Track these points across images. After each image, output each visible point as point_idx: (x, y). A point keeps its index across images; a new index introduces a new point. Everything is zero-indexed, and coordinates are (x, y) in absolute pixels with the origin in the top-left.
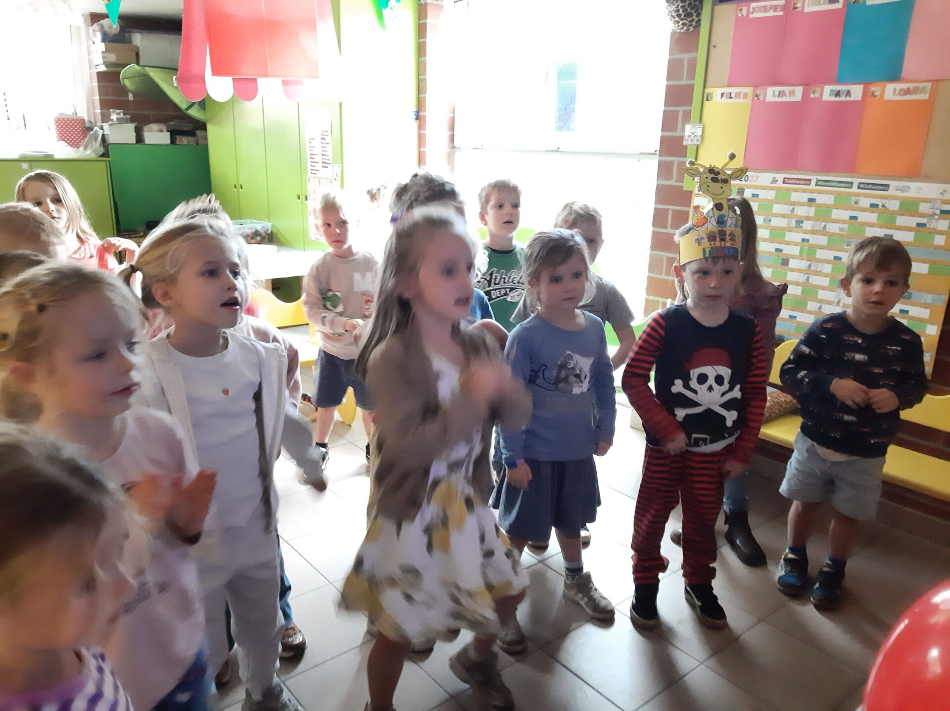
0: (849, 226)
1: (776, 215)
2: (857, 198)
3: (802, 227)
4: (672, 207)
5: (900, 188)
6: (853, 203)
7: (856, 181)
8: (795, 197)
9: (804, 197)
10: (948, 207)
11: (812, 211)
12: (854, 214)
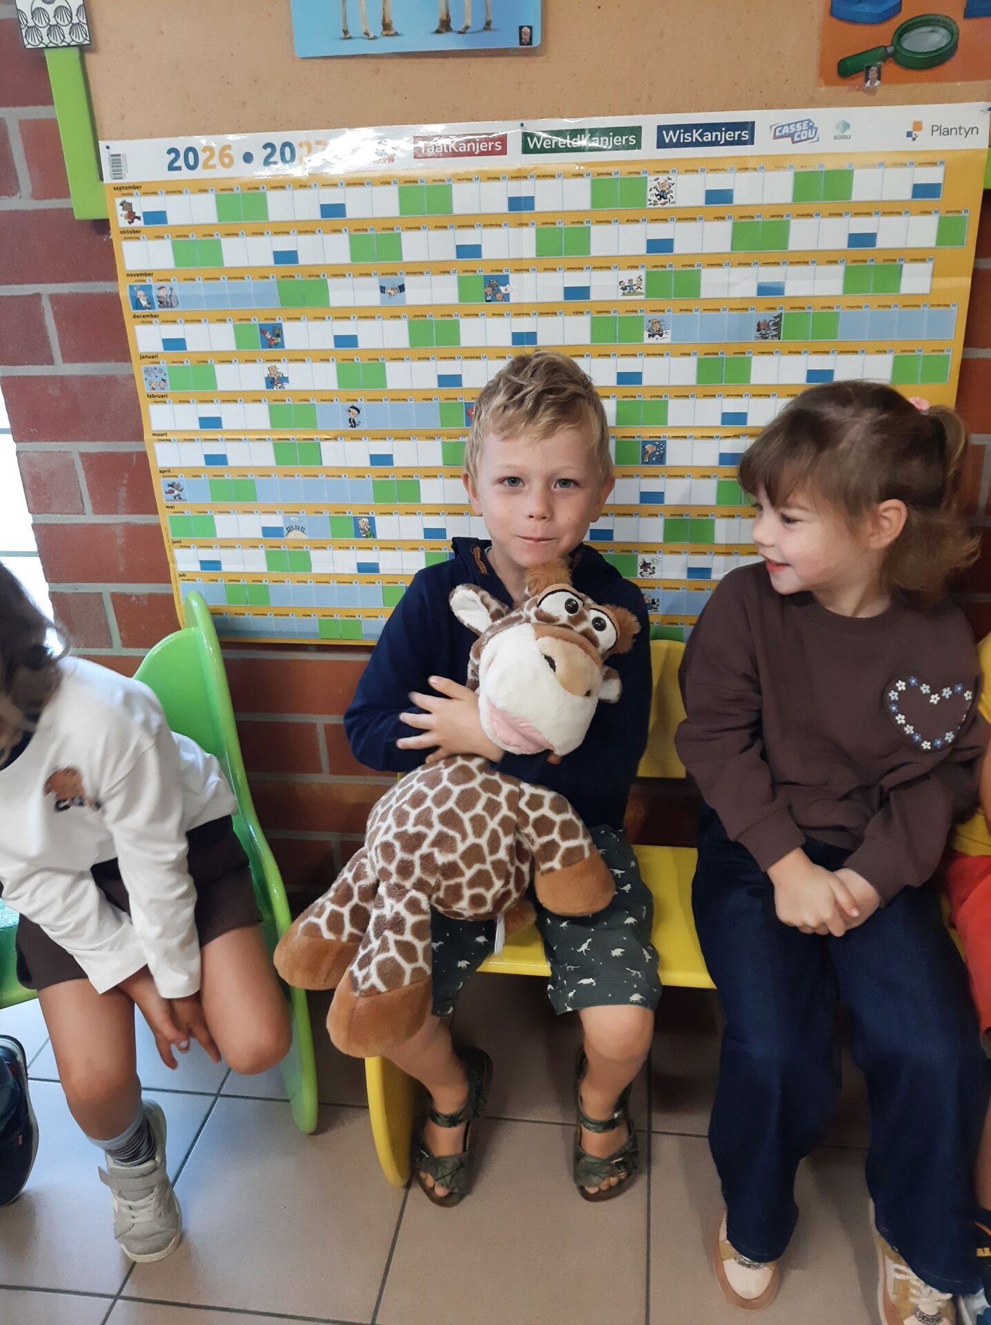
0: (648, 274)
1: (418, 270)
2: (663, 178)
3: (506, 297)
4: (47, 289)
5: (786, 130)
6: (651, 196)
7: (649, 124)
8: (464, 199)
9: (495, 198)
10: (933, 176)
11: (523, 242)
12: (660, 231)
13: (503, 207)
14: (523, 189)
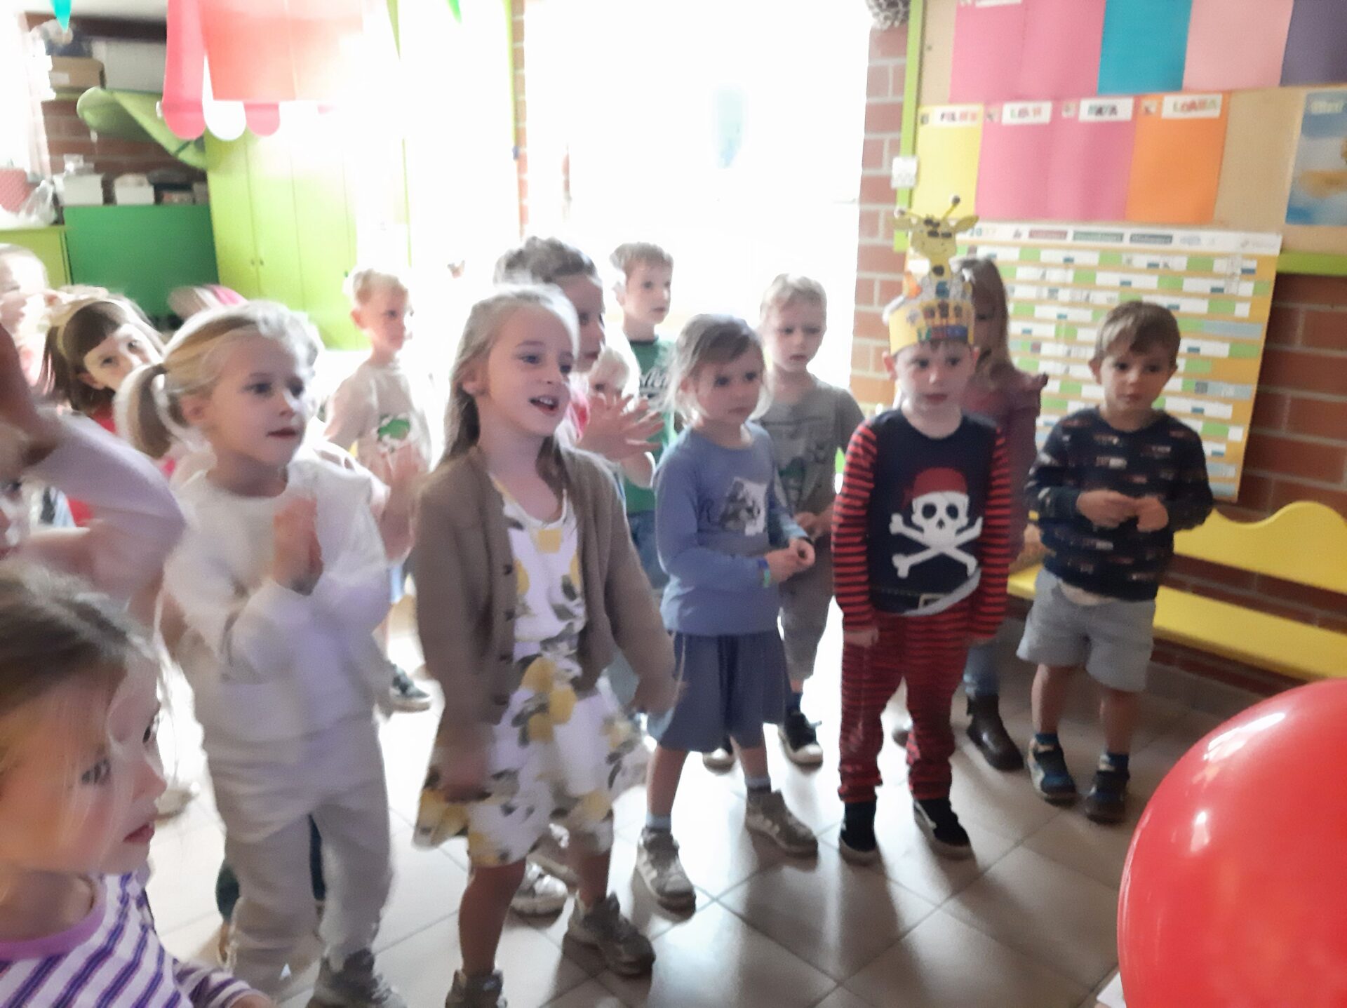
0: (1119, 295)
1: (1022, 283)
2: (1130, 255)
3: (1056, 298)
4: (879, 276)
5: (1186, 239)
6: (1124, 262)
7: (1128, 232)
8: (1046, 256)
9: (1059, 256)
10: (1252, 264)
11: (1069, 276)
12: (1126, 277)
13: (1061, 260)
14: (1071, 254)
